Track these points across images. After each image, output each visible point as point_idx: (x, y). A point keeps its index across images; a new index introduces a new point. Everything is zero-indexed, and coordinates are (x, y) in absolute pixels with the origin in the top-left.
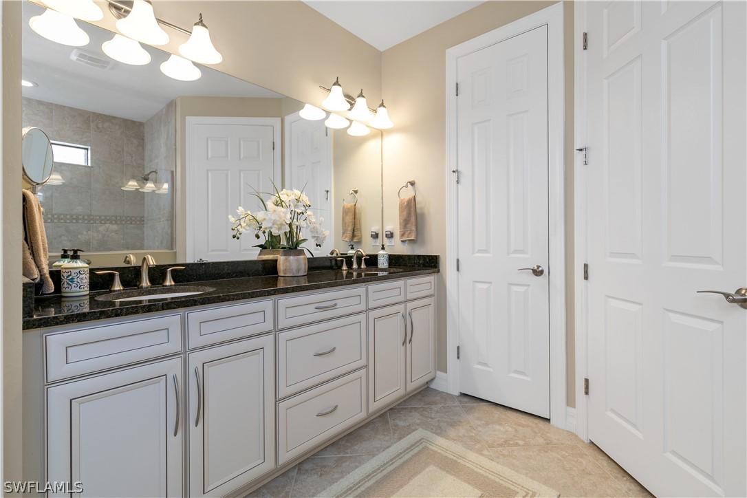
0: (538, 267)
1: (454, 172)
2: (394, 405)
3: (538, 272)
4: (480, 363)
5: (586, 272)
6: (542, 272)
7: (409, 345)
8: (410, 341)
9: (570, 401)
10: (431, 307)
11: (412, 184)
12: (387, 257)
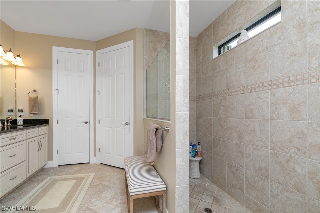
0: (86, 121)
1: (56, 90)
2: (32, 176)
3: (86, 123)
4: (67, 153)
5: (99, 122)
6: (87, 123)
7: (39, 152)
8: (40, 151)
9: (95, 156)
10: (46, 138)
11: (35, 91)
12: (23, 120)
